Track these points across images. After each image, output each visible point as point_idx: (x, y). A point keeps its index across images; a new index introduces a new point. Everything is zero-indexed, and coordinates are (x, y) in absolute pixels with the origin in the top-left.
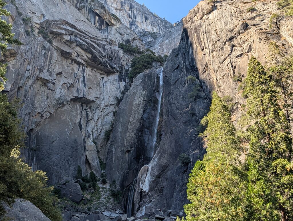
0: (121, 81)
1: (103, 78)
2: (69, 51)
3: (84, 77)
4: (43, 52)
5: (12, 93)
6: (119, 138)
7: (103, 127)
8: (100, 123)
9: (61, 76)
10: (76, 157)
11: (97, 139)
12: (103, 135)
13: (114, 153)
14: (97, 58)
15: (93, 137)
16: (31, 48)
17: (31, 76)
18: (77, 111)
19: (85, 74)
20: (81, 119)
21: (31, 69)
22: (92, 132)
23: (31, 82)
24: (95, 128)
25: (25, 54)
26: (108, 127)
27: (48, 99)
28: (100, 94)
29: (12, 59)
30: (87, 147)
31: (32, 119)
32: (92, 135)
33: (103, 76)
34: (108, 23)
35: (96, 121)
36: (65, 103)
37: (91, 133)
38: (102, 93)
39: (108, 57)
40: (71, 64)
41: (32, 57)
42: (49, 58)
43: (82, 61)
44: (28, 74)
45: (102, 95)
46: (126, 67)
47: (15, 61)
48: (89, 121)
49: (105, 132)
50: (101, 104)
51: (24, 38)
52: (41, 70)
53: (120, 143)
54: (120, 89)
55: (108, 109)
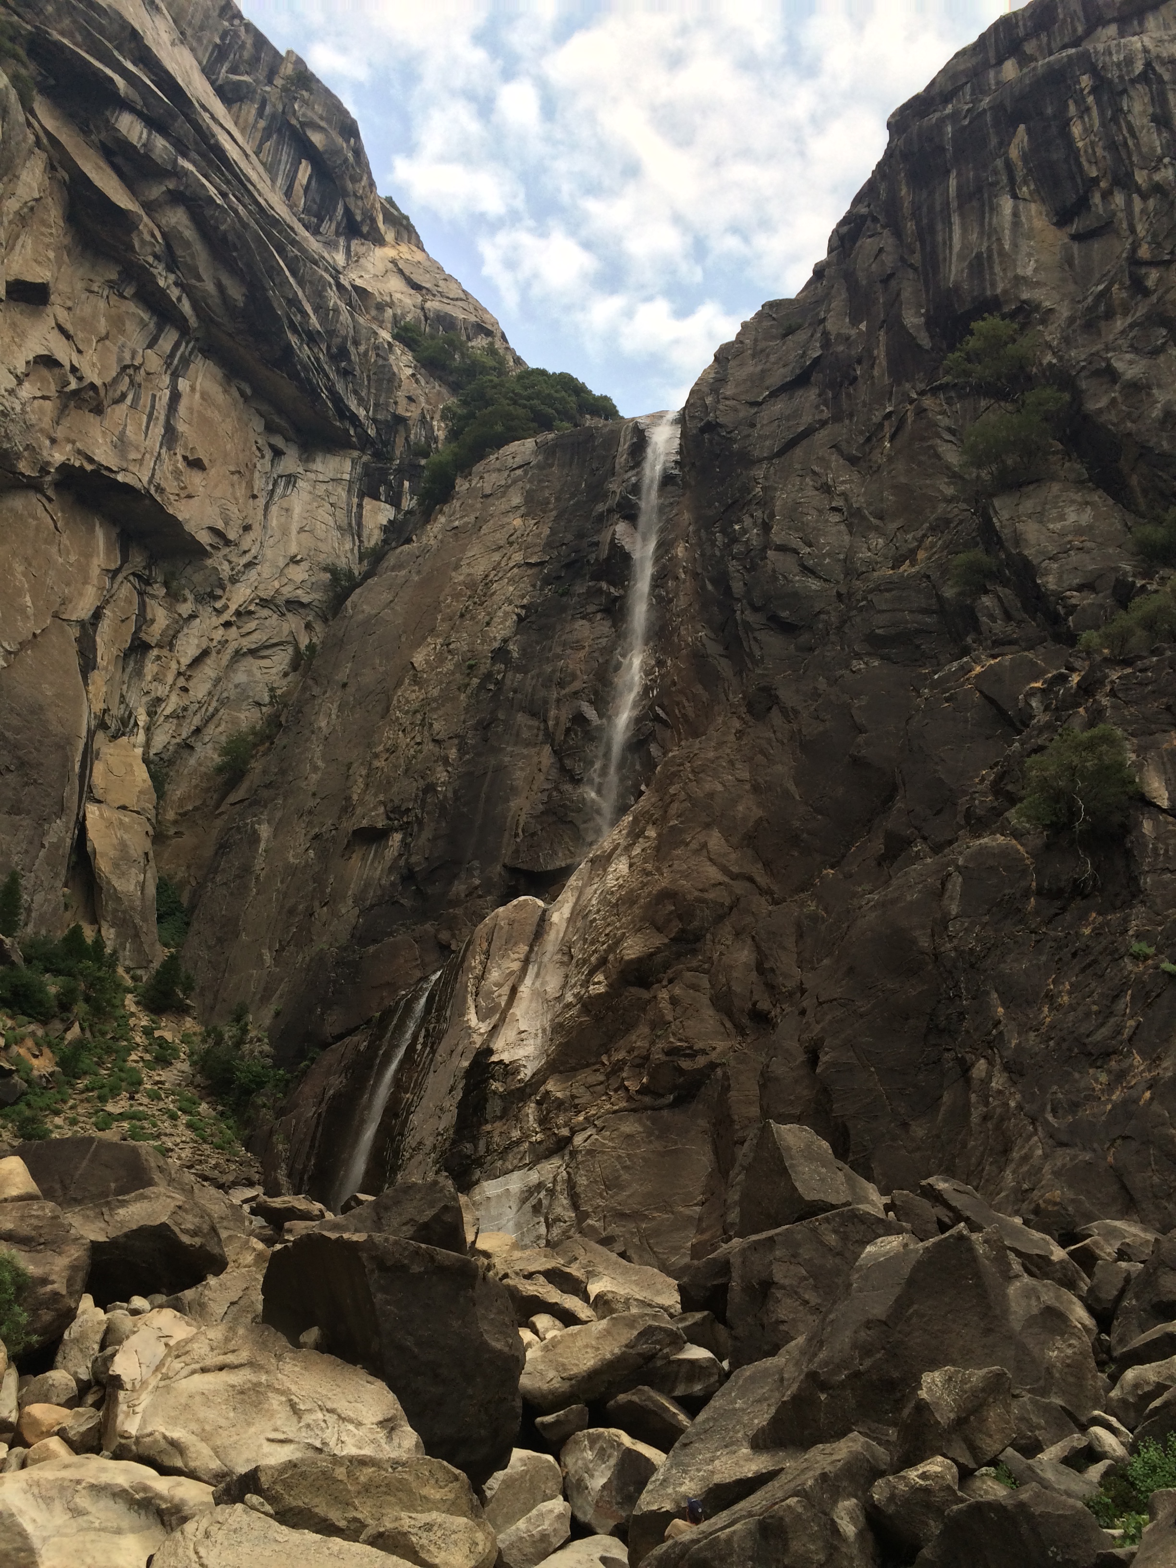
0: (377, 498)
1: (278, 452)
3: (175, 397)
6: (315, 769)
7: (217, 710)
8: (208, 686)
9: (38, 313)
12: (207, 753)
13: (262, 846)
14: (276, 321)
15: (147, 745)
18: (88, 556)
19: (183, 385)
20: (98, 614)
22: (151, 714)
24: (173, 698)
26: (248, 717)
28: (247, 528)
32: (148, 729)
33: (278, 441)
34: (359, 218)
35: (186, 661)
37: (142, 719)
38: (256, 527)
39: (334, 350)
40: (113, 286)
43: (186, 300)
45: (252, 535)
46: (417, 434)
49: (223, 739)
50: (234, 580)
53: (314, 794)
54: (359, 537)
55: (267, 622)
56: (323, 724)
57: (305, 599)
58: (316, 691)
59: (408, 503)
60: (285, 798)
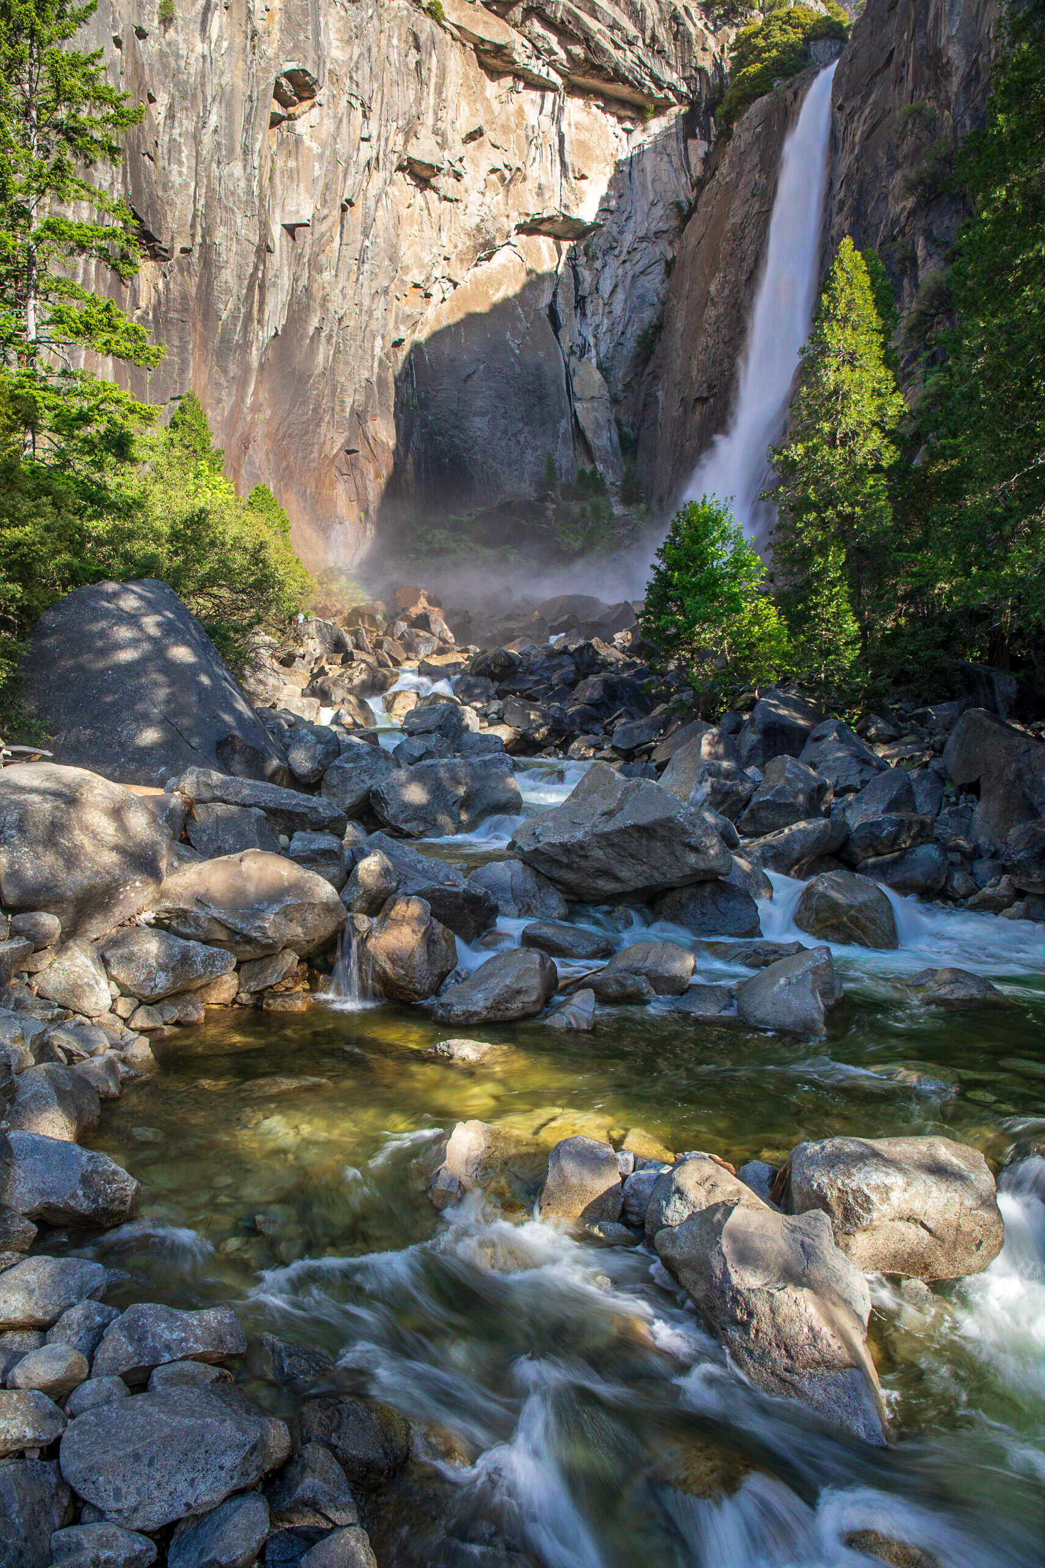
0: (694, 137)
1: (628, 132)
2: (500, 41)
3: (561, 136)
4: (413, 57)
5: (324, 227)
6: (679, 356)
7: (630, 317)
8: (622, 305)
9: (481, 145)
10: (543, 423)
11: (613, 358)
12: (630, 345)
13: (661, 405)
14: (603, 51)
15: (598, 353)
16: (369, 50)
17: (377, 159)
19: (564, 126)
20: (555, 295)
21: (375, 134)
22: (596, 336)
23: (378, 178)
24: (605, 321)
25: (351, 78)
26: (648, 315)
27: (444, 234)
28: (621, 196)
29: (307, 104)
30: (576, 388)
31: (398, 307)
32: (596, 345)
33: (628, 125)
35: (606, 296)
36: (498, 242)
37: (592, 341)
38: (627, 192)
39: (648, 41)
40: (512, 90)
41: (376, 86)
42: (433, 80)
43: (552, 73)
44: (366, 152)
45: (625, 199)
46: (714, 77)
47: (316, 111)
48: (583, 298)
49: (638, 333)
50: (621, 233)
51: (343, 13)
52: (410, 132)
53: (680, 372)
54: (689, 172)
57: (665, 228)
58: (675, 298)
59: (714, 136)
60: (668, 374)
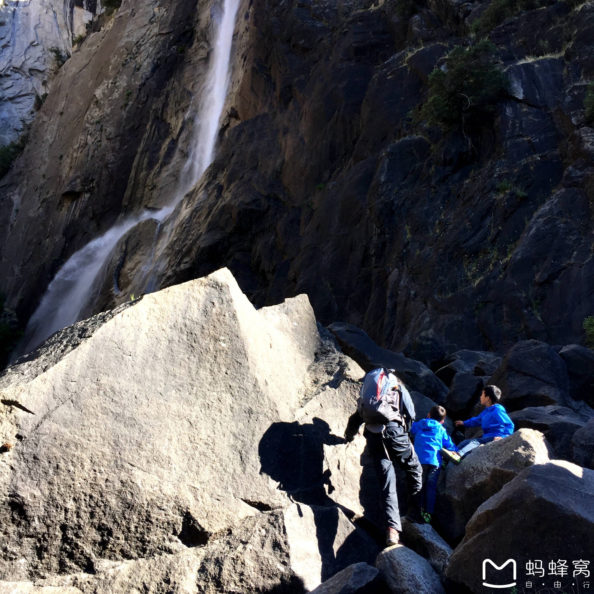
0: (80, 5)
6: (45, 162)
26: (9, 137)
53: (44, 176)
54: (72, 31)
55: (19, 82)
56: (49, 137)
57: (41, 69)
58: (45, 118)
59: (100, 10)
60: (28, 180)
